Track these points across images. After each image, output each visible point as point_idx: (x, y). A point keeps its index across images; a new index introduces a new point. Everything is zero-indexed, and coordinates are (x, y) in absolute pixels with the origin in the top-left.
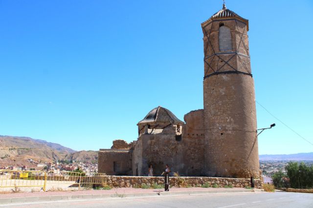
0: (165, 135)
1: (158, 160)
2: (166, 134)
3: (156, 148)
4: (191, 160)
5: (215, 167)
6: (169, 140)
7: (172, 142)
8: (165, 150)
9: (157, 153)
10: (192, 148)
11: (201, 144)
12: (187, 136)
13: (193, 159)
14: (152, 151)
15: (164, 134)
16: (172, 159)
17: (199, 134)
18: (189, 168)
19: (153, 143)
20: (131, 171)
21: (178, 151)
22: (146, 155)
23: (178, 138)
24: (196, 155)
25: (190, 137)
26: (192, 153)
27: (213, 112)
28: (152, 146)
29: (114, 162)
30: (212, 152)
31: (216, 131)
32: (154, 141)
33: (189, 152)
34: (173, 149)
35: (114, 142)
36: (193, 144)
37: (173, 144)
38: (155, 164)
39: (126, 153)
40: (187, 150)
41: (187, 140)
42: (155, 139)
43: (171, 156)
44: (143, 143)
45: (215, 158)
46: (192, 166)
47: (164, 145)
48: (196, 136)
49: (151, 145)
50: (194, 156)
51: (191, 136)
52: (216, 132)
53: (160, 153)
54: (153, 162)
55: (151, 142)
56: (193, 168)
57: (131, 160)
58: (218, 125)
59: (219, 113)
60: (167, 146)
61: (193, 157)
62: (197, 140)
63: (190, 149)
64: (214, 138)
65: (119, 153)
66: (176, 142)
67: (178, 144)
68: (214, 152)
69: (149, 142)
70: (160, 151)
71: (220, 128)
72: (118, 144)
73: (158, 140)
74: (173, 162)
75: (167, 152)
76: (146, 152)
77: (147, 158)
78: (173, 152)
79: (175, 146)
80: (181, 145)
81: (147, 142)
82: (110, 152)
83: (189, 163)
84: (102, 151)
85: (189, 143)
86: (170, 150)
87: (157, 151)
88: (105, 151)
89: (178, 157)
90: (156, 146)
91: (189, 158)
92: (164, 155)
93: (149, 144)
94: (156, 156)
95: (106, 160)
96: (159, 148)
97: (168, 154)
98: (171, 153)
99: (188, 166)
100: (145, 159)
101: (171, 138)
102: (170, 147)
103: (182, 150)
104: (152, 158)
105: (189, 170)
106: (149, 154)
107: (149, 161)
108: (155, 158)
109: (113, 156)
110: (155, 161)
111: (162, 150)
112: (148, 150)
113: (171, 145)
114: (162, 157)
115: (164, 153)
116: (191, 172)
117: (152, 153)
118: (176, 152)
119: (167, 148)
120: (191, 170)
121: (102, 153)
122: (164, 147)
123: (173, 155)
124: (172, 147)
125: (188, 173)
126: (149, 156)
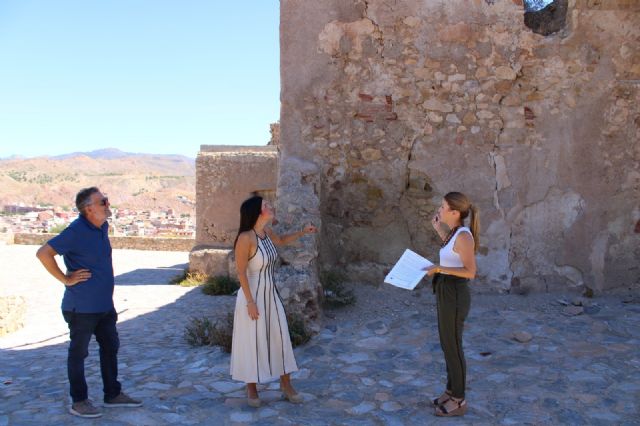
1: (398, 166)
3: (383, 82)
4: (634, 174)
7: (501, 39)
8: (447, 96)
9: (389, 114)
14: (354, 97)
16: (498, 159)
18: (615, 227)
19: (359, 41)
21: (538, 109)
22: (306, 130)
28: (351, 69)
32: (362, 28)
33: (618, 115)
34: (503, 88)
37: (504, 56)
38: (376, 193)
40: (604, 102)
41: (609, 20)
42: (371, 13)
47: (444, 63)
49: (342, 56)
53: (409, 117)
54: (358, 179)
55: (348, 37)
60: (462, 63)
63: (623, 93)
66: (527, 39)
67: (540, 53)
69: (330, 34)
70: (405, 100)
73: (397, 26)
74: (501, 179)
75: (459, 108)
76: (310, 107)
77: (316, 152)
78: (505, 112)
79: (517, 68)
80: (566, 60)
81: (315, 38)
82: (240, 157)
83: (618, 191)
84: (210, 154)
85: (623, 50)
86: (480, 97)
87: (389, 99)
88: (219, 154)
89: (540, 145)
90: (378, 68)
91: (619, 157)
92: (442, 132)
93: (329, 50)
94: (382, 133)
95: (224, 184)
96: (404, 80)
97: (469, 127)
98: (487, 121)
99: (605, 217)
100: (303, 159)
101: (488, 11)
102: (481, 73)
103: (570, 99)
104: (353, 153)
105: (612, 240)
106: (329, 120)
107: (330, 172)
108: (376, 154)
109: (247, 170)
110: (372, 175)
111: (426, 96)
112: (320, 92)
113: (488, 62)
114: (426, 145)
115: (438, 119)
116: (631, 256)
117: (351, 114)
118: (527, 109)
119: (461, 83)
120: (627, 240)
121: (209, 158)
122: (439, 76)
123: (504, 135)
124: (497, 71)
125: (607, 259)
126: (327, 137)
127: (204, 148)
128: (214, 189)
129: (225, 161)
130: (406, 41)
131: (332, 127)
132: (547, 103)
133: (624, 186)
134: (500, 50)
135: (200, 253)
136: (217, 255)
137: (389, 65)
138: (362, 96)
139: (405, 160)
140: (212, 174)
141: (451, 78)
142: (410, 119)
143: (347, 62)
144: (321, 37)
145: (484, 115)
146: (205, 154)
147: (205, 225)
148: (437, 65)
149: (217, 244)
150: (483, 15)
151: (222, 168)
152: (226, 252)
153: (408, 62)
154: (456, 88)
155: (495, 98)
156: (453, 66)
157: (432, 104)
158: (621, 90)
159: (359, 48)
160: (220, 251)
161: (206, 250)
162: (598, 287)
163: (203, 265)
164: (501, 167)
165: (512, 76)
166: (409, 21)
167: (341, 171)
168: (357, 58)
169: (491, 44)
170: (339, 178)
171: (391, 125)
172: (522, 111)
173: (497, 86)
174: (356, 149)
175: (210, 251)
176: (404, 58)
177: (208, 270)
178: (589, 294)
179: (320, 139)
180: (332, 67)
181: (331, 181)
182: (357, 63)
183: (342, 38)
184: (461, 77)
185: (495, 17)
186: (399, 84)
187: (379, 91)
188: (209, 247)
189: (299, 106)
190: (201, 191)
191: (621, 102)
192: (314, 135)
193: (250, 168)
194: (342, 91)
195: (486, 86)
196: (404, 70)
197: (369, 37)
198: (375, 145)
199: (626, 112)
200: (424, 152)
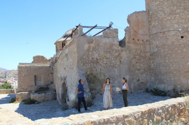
0: (107, 39)
2: (108, 37)
3: (96, 56)
4: (137, 72)
5: (172, 79)
6: (112, 45)
7: (116, 48)
8: (107, 58)
9: (97, 61)
10: (137, 57)
11: (146, 52)
12: (132, 41)
13: (139, 70)
14: (91, 58)
15: (105, 37)
17: (145, 40)
18: (135, 81)
19: (91, 48)
20: (52, 85)
21: (122, 61)
22: (82, 65)
23: (122, 43)
24: (141, 65)
25: (135, 43)
26: (137, 63)
27: (167, 10)
28: (90, 53)
29: (35, 76)
30: (167, 61)
31: (173, 33)
32: (92, 45)
33: (134, 61)
34: (116, 57)
35: (34, 58)
36: (139, 52)
37: (116, 51)
38: (95, 77)
39: (47, 67)
40: (132, 59)
41: (132, 45)
42: (94, 42)
43: (114, 66)
44: (78, 48)
45: (172, 68)
46: (138, 79)
47: (106, 52)
48: (141, 42)
49: (88, 50)
50: (139, 65)
51: (136, 41)
52: (173, 35)
54: (92, 74)
55: (90, 47)
56: (138, 80)
57: (52, 73)
58: (176, 26)
59: (178, 11)
60: (109, 52)
61: (139, 68)
62: (142, 47)
63: (134, 58)
64: (169, 42)
65: (39, 67)
66: (120, 48)
67: (122, 51)
68: (171, 61)
69: (86, 46)
70: (100, 59)
71: (180, 30)
72: (38, 59)
73: (98, 45)
74: (117, 73)
75: (109, 60)
76: (83, 60)
77: (84, 69)
78: (117, 61)
79: (118, 53)
80: (126, 52)
81: (84, 47)
82: (31, 66)
83: (135, 75)
84: (22, 65)
85: (134, 50)
86: (113, 58)
87: (97, 59)
88: (25, 65)
89: (122, 67)
90: (95, 53)
91: (134, 69)
92: (106, 65)
93: (86, 49)
94: (96, 65)
95: (26, 74)
96: (100, 55)
97: (111, 64)
98: (114, 63)
99: (133, 79)
100: (82, 70)
101: (113, 43)
102: (112, 54)
103: (127, 59)
104: (91, 69)
105: (134, 83)
106: (86, 63)
107: (87, 73)
108: (95, 69)
109: (33, 70)
110: (94, 73)
111: (104, 58)
112: (85, 57)
113: (114, 52)
114: (104, 67)
115: (106, 63)
116: (137, 86)
117: (90, 62)
118: (120, 61)
119: (109, 56)
120: (136, 83)
121: (22, 67)
122: (106, 55)
123: (117, 65)
124: (115, 54)
125: (134, 87)
126: (86, 66)
127: (20, 64)
128: (23, 75)
129: (26, 67)
130: (100, 48)
131: (87, 64)
132: (123, 59)
133: (136, 74)
134: (115, 50)
135: (19, 93)
136: (25, 94)
137: (97, 52)
138: (92, 58)
139: (100, 70)
140: (23, 71)
141: (108, 55)
142: (101, 63)
143: (89, 51)
144: (85, 47)
145: (113, 62)
146: (20, 65)
147: (20, 85)
148: (105, 53)
149: (24, 90)
150: (113, 44)
151: (26, 69)
152: (27, 92)
153: (100, 52)
154: (109, 57)
155: (115, 59)
156: (108, 53)
157: (105, 60)
158: (134, 57)
159: (92, 49)
160: (25, 92)
161: (21, 92)
162: (133, 92)
163: (20, 97)
164: (116, 71)
165: (117, 55)
166: (101, 44)
167: (88, 72)
168: (91, 51)
169: (114, 49)
170: (88, 74)
171: (97, 64)
172: (119, 61)
173: (115, 56)
174: (91, 68)
175: (22, 93)
176: (100, 51)
177: (22, 98)
178: (132, 93)
179: (84, 67)
180: (87, 53)
181: (87, 75)
182: (91, 52)
183: (88, 47)
184: (109, 55)
185: (114, 44)
186: (99, 56)
187: (95, 57)
188: (22, 92)
189: (81, 60)
190: (19, 76)
191: (134, 59)
192: (83, 66)
193: (34, 69)
194: (88, 57)
195: (113, 57)
196: (100, 53)
197: (93, 47)
198: (94, 68)
199: (135, 61)
200: (104, 69)
